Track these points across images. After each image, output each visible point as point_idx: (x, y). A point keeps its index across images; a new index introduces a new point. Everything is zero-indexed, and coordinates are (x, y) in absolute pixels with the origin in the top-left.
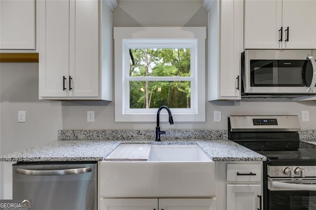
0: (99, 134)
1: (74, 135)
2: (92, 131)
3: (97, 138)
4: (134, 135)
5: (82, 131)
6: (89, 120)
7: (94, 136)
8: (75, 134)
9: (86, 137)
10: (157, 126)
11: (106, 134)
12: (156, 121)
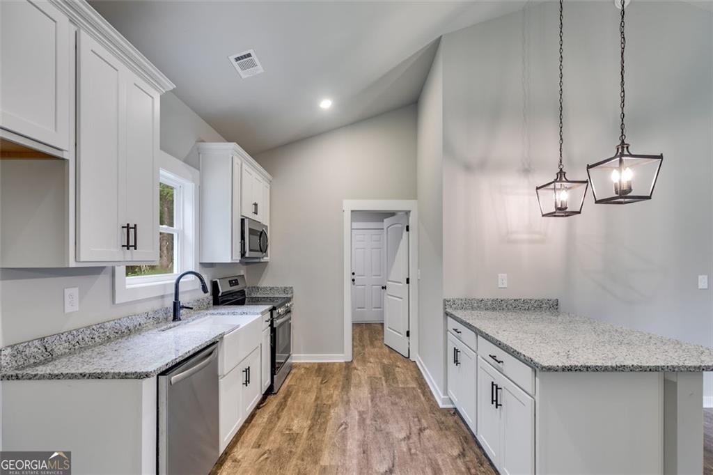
0: (94, 334)
1: (46, 349)
2: (81, 330)
3: (90, 343)
4: (142, 322)
5: (62, 334)
6: (68, 309)
7: (86, 339)
8: (47, 346)
9: (71, 346)
10: (176, 300)
11: (106, 330)
12: (174, 292)
